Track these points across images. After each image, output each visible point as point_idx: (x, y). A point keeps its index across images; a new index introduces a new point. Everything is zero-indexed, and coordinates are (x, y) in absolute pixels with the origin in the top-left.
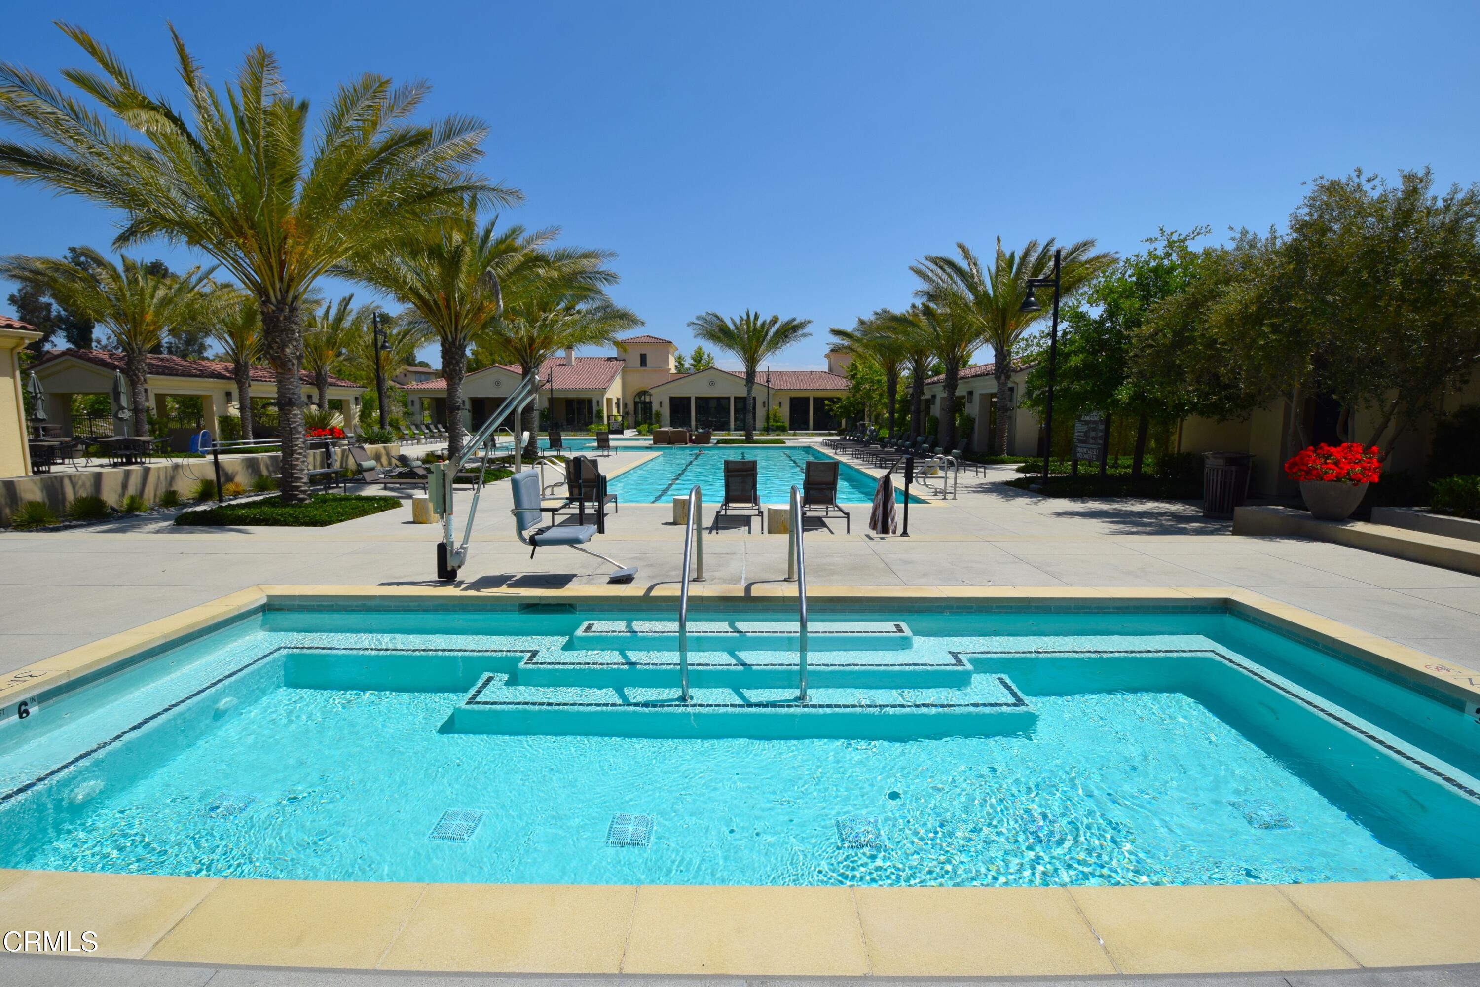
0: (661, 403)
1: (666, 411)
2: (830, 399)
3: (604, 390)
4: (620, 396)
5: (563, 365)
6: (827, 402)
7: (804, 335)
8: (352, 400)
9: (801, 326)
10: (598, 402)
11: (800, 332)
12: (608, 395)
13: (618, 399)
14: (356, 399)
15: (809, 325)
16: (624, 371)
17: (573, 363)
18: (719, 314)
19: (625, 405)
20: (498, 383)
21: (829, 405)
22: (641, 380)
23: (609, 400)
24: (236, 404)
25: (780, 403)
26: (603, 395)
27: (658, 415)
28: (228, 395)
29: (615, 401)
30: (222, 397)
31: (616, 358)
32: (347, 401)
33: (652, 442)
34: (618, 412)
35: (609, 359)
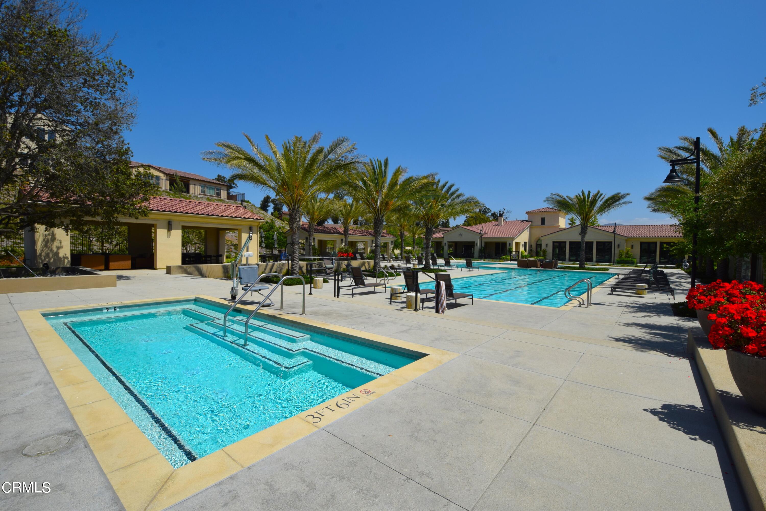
0: (547, 245)
1: (550, 250)
2: (668, 244)
3: (513, 238)
4: (527, 241)
5: (497, 225)
6: (665, 245)
7: (625, 203)
8: (390, 243)
9: (623, 197)
10: (510, 244)
11: (622, 201)
12: (517, 240)
13: (525, 243)
14: (392, 242)
15: (628, 196)
16: (531, 227)
17: (502, 224)
18: (560, 194)
19: (531, 246)
20: (461, 235)
21: (667, 248)
22: (539, 232)
23: (517, 244)
24: (344, 244)
25: (632, 246)
26: (513, 241)
27: (545, 251)
28: (342, 240)
29: (522, 243)
30: (340, 241)
31: (527, 221)
32: (388, 243)
33: (517, 266)
34: (525, 250)
35: (523, 221)
